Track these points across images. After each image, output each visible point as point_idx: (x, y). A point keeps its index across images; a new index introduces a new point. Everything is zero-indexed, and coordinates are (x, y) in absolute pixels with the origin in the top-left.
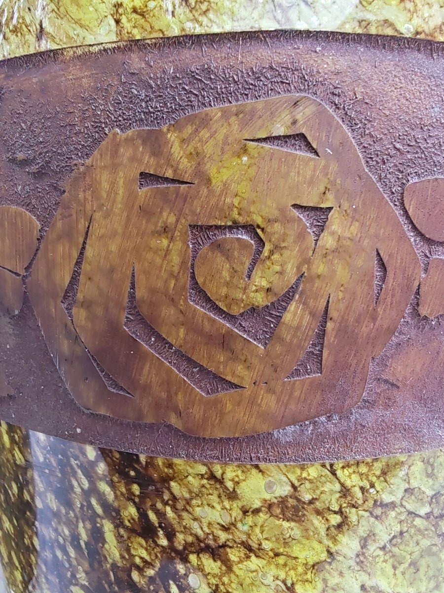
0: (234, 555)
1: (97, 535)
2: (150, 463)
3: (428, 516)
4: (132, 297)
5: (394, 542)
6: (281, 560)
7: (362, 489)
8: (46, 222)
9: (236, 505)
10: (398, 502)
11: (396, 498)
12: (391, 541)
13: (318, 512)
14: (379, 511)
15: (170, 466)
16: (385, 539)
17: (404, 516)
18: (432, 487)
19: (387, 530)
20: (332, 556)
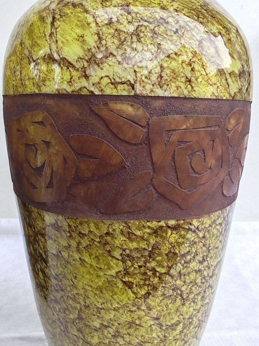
0: (46, 238)
2: (28, 207)
3: (99, 242)
5: (88, 247)
6: (57, 242)
7: (74, 227)
10: (87, 234)
11: (86, 232)
12: (87, 246)
13: (64, 231)
14: (81, 235)
15: (31, 208)
16: (85, 245)
17: (90, 240)
18: (99, 233)
19: (85, 242)
20: (70, 246)
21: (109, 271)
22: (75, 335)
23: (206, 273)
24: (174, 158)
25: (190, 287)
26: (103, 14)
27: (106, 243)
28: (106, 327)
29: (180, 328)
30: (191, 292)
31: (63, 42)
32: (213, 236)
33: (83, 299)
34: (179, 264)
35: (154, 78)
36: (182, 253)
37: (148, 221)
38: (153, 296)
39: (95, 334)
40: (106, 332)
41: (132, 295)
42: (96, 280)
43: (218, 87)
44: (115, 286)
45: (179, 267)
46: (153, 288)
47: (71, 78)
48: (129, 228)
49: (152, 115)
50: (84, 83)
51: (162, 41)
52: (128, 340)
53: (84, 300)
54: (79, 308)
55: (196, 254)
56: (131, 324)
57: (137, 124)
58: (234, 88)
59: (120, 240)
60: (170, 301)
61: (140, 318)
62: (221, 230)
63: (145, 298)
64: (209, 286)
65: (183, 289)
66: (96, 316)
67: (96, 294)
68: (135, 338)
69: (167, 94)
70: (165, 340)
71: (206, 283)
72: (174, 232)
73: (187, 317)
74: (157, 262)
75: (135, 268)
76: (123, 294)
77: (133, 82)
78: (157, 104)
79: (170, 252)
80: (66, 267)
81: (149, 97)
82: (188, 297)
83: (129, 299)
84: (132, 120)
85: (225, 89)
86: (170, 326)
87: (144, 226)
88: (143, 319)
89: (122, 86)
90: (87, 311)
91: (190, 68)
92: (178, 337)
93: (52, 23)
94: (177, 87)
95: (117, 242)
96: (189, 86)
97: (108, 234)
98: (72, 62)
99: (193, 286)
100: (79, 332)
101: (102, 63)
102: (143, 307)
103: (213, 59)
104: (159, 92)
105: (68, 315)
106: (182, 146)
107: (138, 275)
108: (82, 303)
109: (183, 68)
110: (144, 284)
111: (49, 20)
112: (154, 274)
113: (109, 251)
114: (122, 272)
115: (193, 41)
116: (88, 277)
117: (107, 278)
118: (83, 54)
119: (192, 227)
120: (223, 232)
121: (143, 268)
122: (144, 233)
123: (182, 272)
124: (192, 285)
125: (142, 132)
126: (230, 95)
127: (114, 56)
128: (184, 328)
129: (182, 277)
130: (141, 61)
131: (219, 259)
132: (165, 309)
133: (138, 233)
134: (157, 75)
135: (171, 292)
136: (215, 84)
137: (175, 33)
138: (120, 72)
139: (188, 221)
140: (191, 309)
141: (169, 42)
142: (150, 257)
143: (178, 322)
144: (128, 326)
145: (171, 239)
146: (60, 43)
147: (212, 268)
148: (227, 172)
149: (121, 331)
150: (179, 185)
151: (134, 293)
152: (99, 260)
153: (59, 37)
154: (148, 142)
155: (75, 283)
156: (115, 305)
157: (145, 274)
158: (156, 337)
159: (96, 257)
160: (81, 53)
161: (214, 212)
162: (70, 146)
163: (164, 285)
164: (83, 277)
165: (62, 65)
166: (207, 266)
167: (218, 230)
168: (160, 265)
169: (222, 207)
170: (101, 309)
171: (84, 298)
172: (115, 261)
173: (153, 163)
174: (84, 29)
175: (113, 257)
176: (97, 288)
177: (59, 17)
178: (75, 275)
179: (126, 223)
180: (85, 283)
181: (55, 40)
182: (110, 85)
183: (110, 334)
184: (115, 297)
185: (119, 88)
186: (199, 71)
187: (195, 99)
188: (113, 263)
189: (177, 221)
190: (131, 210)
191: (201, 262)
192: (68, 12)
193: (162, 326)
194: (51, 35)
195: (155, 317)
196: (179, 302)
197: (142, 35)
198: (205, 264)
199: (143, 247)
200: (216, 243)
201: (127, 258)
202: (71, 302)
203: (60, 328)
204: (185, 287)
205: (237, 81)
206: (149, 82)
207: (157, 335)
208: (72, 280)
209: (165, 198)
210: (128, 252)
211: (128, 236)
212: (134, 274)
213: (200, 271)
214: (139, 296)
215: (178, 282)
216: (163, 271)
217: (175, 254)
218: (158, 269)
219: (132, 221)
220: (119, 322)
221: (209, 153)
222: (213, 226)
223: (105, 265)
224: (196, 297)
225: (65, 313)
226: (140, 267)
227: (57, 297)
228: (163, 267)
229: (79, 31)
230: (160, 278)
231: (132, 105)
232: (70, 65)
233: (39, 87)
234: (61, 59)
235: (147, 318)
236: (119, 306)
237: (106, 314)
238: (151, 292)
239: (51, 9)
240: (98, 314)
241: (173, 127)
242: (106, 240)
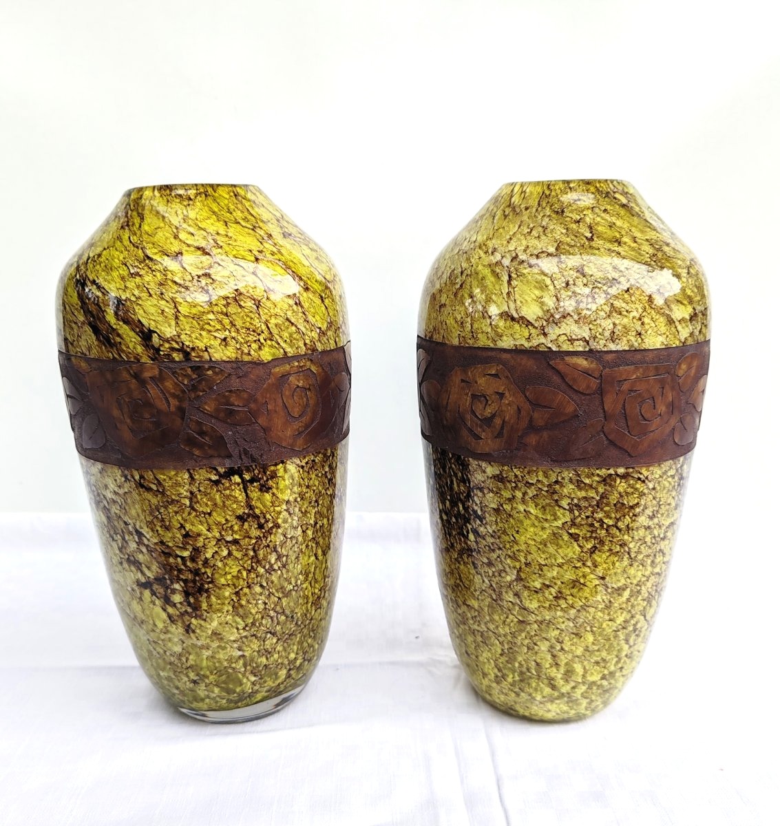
0: (486, 491)
1: (452, 482)
2: (464, 460)
3: (547, 491)
4: (459, 411)
5: (535, 497)
6: (499, 495)
7: (522, 476)
8: (442, 388)
9: (486, 475)
10: (534, 483)
11: (534, 481)
12: (533, 496)
13: (508, 481)
14: (528, 485)
15: (469, 461)
16: (531, 495)
17: (537, 489)
18: (547, 481)
19: (531, 492)
20: (514, 497)
21: (555, 522)
22: (510, 602)
23: (656, 532)
24: (624, 405)
25: (638, 544)
26: (560, 276)
27: (555, 492)
28: (548, 586)
29: (627, 594)
30: (639, 552)
31: (521, 302)
32: (664, 488)
33: (524, 555)
34: (627, 517)
35: (607, 334)
36: (631, 504)
37: (597, 469)
38: (599, 551)
39: (535, 596)
40: (547, 593)
41: (578, 549)
42: (541, 533)
43: (667, 337)
44: (560, 538)
45: (628, 520)
46: (600, 541)
47: (530, 335)
48: (578, 475)
49: (604, 367)
50: (542, 340)
51: (615, 300)
52: (571, 602)
53: (526, 558)
54: (518, 567)
55: (646, 507)
56: (575, 583)
57: (591, 376)
58: (684, 333)
59: (569, 489)
60: (617, 558)
61: (584, 576)
62: (673, 484)
63: (591, 553)
64: (660, 550)
65: (631, 545)
66: (538, 575)
67: (539, 549)
68: (579, 601)
69: (619, 348)
70: (610, 606)
71: (656, 545)
72: (623, 481)
73: (635, 582)
74: (605, 512)
75: (582, 518)
76: (568, 547)
77: (588, 339)
78: (609, 357)
79: (618, 502)
80: (507, 521)
81: (602, 351)
82: (636, 556)
83: (574, 553)
84: (586, 372)
85: (675, 337)
86: (616, 590)
87: (593, 474)
88: (587, 577)
89: (577, 342)
90: (528, 569)
91: (640, 323)
92: (624, 606)
93: (509, 282)
94: (628, 341)
95: (565, 490)
96: (639, 339)
97: (557, 482)
98: (531, 321)
99: (641, 545)
100: (516, 597)
101: (560, 323)
102: (589, 563)
103: (662, 311)
104: (612, 347)
105: (504, 578)
106: (633, 394)
107: (585, 526)
108: (523, 560)
109: (634, 323)
110: (591, 537)
111: (506, 278)
112: (602, 526)
113: (556, 501)
114: (568, 523)
115: (642, 297)
116: (532, 529)
117: (553, 531)
118: (542, 314)
119: (641, 476)
120: (676, 487)
121: (590, 519)
122: (593, 481)
123: (630, 526)
124: (640, 543)
125: (594, 384)
126: (681, 342)
127: (572, 316)
128: (631, 596)
129: (630, 532)
130: (595, 320)
131: (672, 520)
132: (612, 567)
133: (587, 481)
134: (609, 332)
135: (618, 548)
136: (664, 334)
137: (626, 292)
138: (577, 330)
139: (637, 469)
140: (640, 574)
141: (621, 301)
142: (598, 507)
143: (624, 586)
144: (571, 586)
145: (619, 488)
146: (518, 302)
147: (664, 528)
148: (678, 418)
149: (564, 591)
150: (629, 432)
151: (580, 546)
152: (545, 510)
153: (517, 296)
154: (601, 392)
155: (517, 538)
156: (560, 561)
157: (592, 525)
158: (601, 600)
159: (543, 507)
160: (540, 314)
161: (665, 461)
162: (526, 396)
163: (611, 539)
164: (526, 530)
165: (521, 323)
166: (657, 524)
167: (669, 482)
168: (608, 517)
169: (674, 457)
170: (544, 565)
171: (526, 554)
172: (562, 511)
173: (604, 411)
174: (543, 291)
175: (560, 506)
176: (541, 542)
177: (516, 276)
178: (517, 529)
179: (575, 471)
180: (528, 536)
181: (513, 299)
182: (567, 341)
183: (552, 595)
184: (560, 551)
185: (575, 344)
186: (649, 324)
187: (645, 350)
188: (559, 513)
189: (626, 468)
190: (582, 457)
191: (651, 518)
192: (525, 271)
193: (608, 587)
194: (508, 294)
195: (601, 575)
196: (626, 562)
197: (596, 296)
198: (656, 520)
199: (592, 495)
200: (668, 498)
201: (574, 508)
202: (509, 561)
203: (492, 598)
204: (633, 543)
205: (687, 326)
206: (602, 337)
207: (602, 598)
208: (513, 535)
209: (615, 445)
210: (576, 501)
211: (576, 484)
212: (581, 525)
213: (649, 527)
214: (585, 550)
215: (626, 537)
216: (611, 523)
217: (623, 504)
218: (606, 521)
219: (582, 468)
220: (562, 581)
221: (659, 400)
222: (664, 477)
223: (551, 515)
224: (645, 559)
225: (500, 575)
226: (587, 517)
227: (492, 559)
228: (611, 518)
229: (537, 293)
230: (607, 530)
231: (586, 359)
232: (528, 324)
233: (494, 341)
234: (520, 317)
235: (592, 576)
236: (564, 561)
237: (549, 571)
238: (598, 546)
239: (505, 265)
240: (540, 572)
241: (624, 377)
242: (554, 489)
